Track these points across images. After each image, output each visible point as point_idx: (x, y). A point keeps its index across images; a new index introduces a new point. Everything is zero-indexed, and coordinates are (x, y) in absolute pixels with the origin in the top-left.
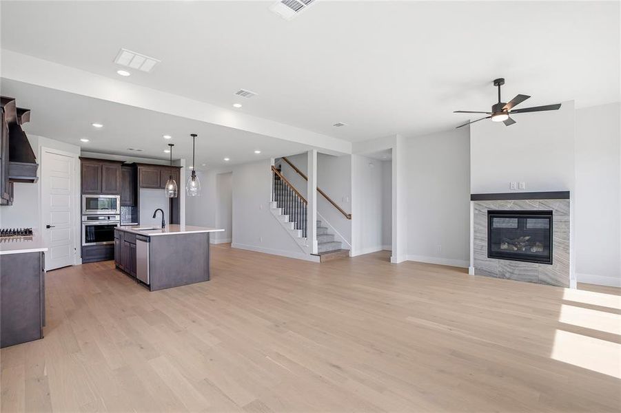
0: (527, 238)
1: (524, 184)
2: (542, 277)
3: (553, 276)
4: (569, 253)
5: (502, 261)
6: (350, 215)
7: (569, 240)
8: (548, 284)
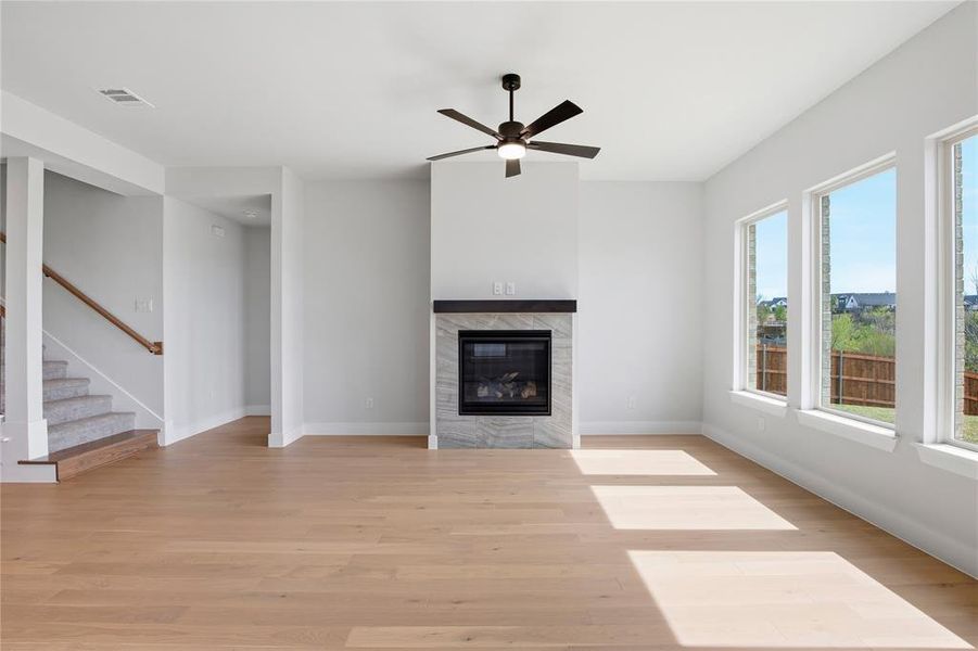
0: (514, 375)
1: (501, 285)
2: (538, 437)
3: (551, 433)
4: (571, 396)
5: (482, 418)
6: (159, 345)
7: (570, 374)
8: (547, 447)
